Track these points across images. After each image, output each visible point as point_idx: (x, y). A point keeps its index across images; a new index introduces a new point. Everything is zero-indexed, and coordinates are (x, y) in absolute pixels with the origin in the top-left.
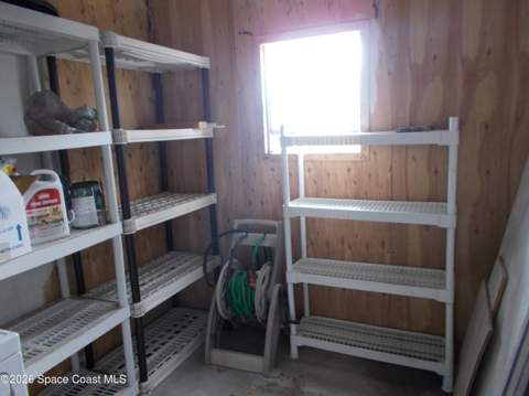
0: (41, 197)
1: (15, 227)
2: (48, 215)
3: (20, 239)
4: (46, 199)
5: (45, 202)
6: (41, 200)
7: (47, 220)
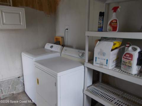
0: (127, 55)
1: (106, 59)
2: (127, 62)
3: (107, 64)
4: (128, 57)
5: (127, 58)
6: (126, 56)
7: (126, 64)
